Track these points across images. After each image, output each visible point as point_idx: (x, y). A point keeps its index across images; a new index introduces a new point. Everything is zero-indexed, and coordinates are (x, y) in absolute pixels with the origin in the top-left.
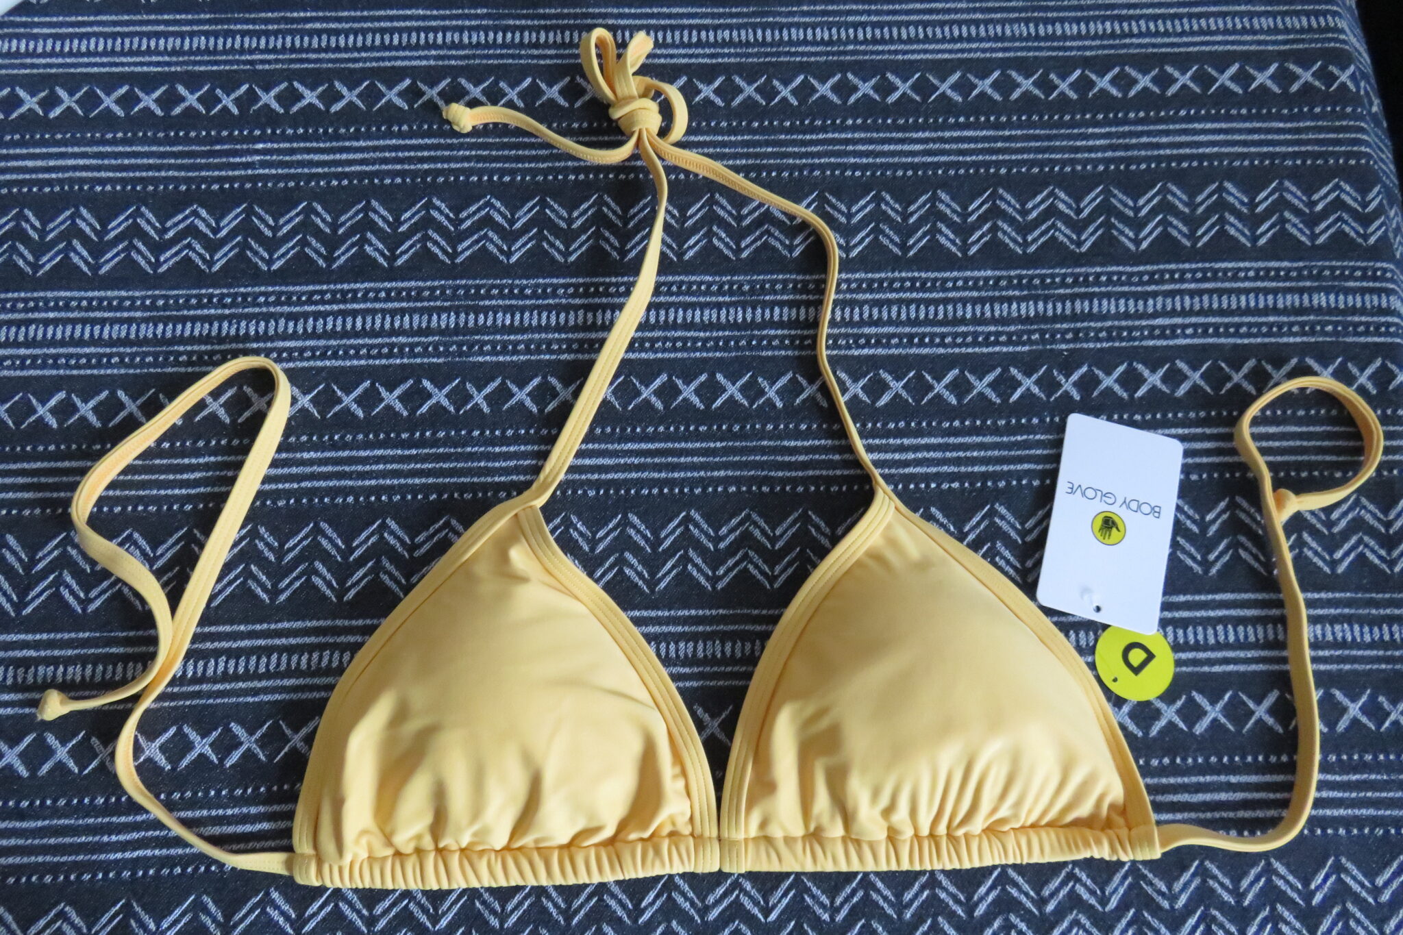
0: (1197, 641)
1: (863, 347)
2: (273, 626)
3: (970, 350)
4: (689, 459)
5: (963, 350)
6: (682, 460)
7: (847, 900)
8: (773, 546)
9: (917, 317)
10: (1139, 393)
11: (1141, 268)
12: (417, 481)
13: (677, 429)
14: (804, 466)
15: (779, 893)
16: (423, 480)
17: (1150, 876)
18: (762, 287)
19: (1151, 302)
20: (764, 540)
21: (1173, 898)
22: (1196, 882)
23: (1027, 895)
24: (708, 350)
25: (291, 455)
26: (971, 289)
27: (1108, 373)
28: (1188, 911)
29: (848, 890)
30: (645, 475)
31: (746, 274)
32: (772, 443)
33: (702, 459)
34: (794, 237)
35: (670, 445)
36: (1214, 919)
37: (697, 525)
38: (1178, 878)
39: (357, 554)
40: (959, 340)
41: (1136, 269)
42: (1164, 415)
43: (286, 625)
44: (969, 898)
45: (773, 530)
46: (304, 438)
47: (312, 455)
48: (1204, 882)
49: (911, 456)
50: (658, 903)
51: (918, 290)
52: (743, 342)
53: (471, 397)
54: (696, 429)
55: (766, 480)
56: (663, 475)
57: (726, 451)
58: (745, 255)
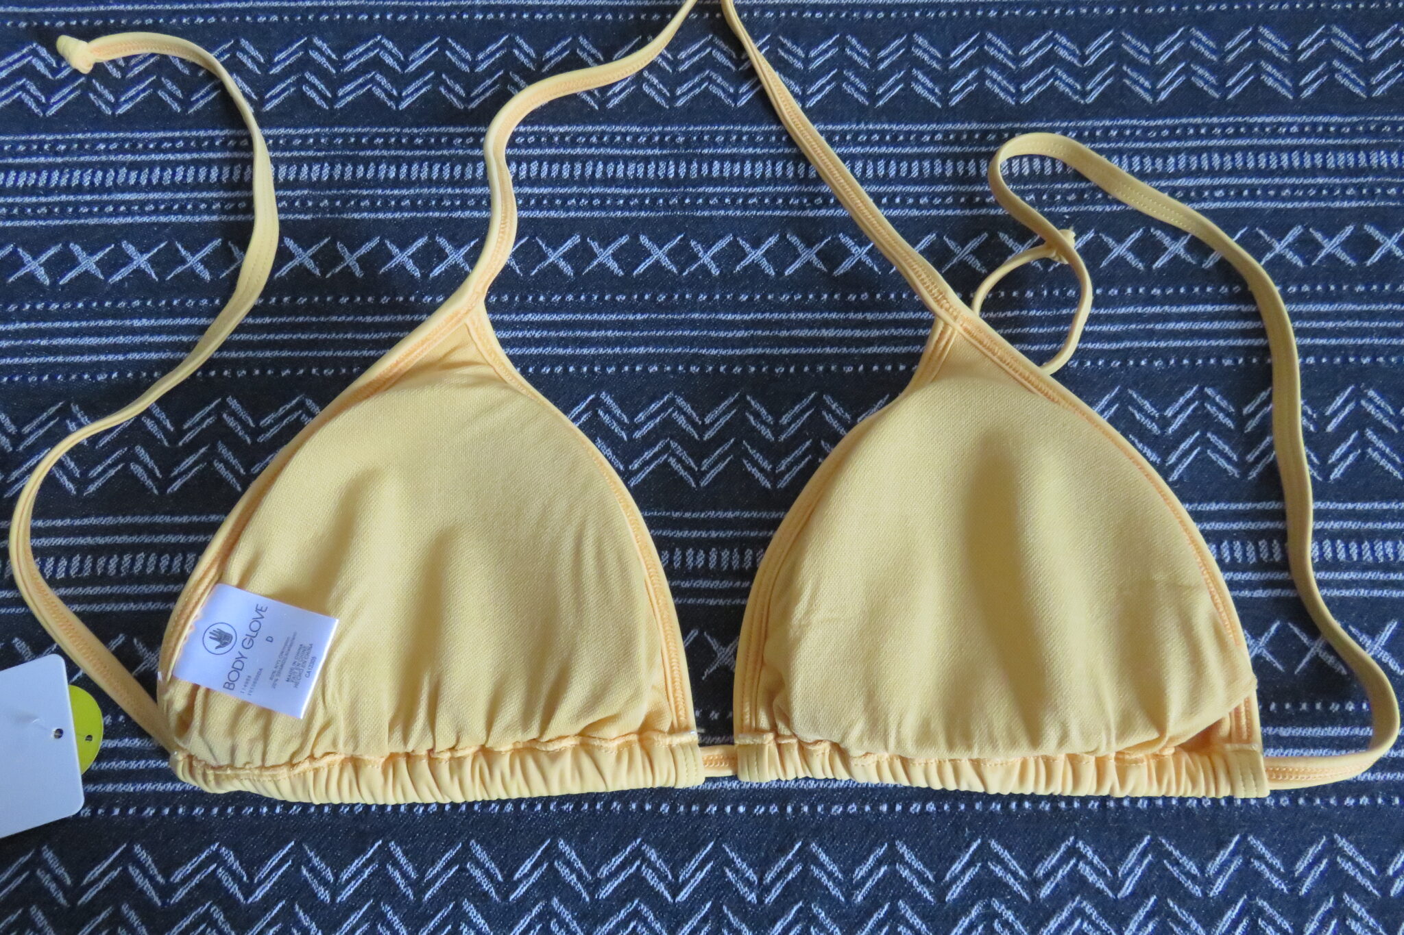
0: (1233, 559)
1: (819, 207)
2: (77, 522)
3: (950, 212)
4: (602, 333)
5: (942, 212)
6: (594, 334)
7: (780, 876)
8: (701, 436)
9: (886, 175)
10: (1159, 264)
11: (1160, 122)
12: (268, 354)
13: (589, 298)
14: (744, 343)
15: (693, 864)
16: (276, 353)
17: (1177, 853)
18: (700, 139)
19: (1171, 160)
20: (690, 429)
21: (1208, 883)
22: (1237, 862)
23: (1015, 875)
24: (631, 209)
25: (119, 323)
26: (952, 144)
27: (1120, 241)
28: (1227, 900)
29: (782, 863)
30: (548, 351)
31: (680, 124)
32: (704, 316)
33: (617, 334)
34: (741, 85)
35: (579, 317)
36: (1261, 911)
37: (608, 411)
38: (1213, 857)
39: (188, 437)
40: (937, 201)
41: (1152, 123)
42: (1189, 289)
43: (93, 521)
44: (939, 877)
45: (702, 416)
46: (137, 303)
47: (145, 322)
48: (1247, 863)
49: (875, 333)
50: (536, 875)
51: (887, 145)
52: (674, 201)
53: (342, 259)
54: (613, 299)
55: (695, 359)
56: (569, 351)
57: (648, 325)
58: (680, 103)
